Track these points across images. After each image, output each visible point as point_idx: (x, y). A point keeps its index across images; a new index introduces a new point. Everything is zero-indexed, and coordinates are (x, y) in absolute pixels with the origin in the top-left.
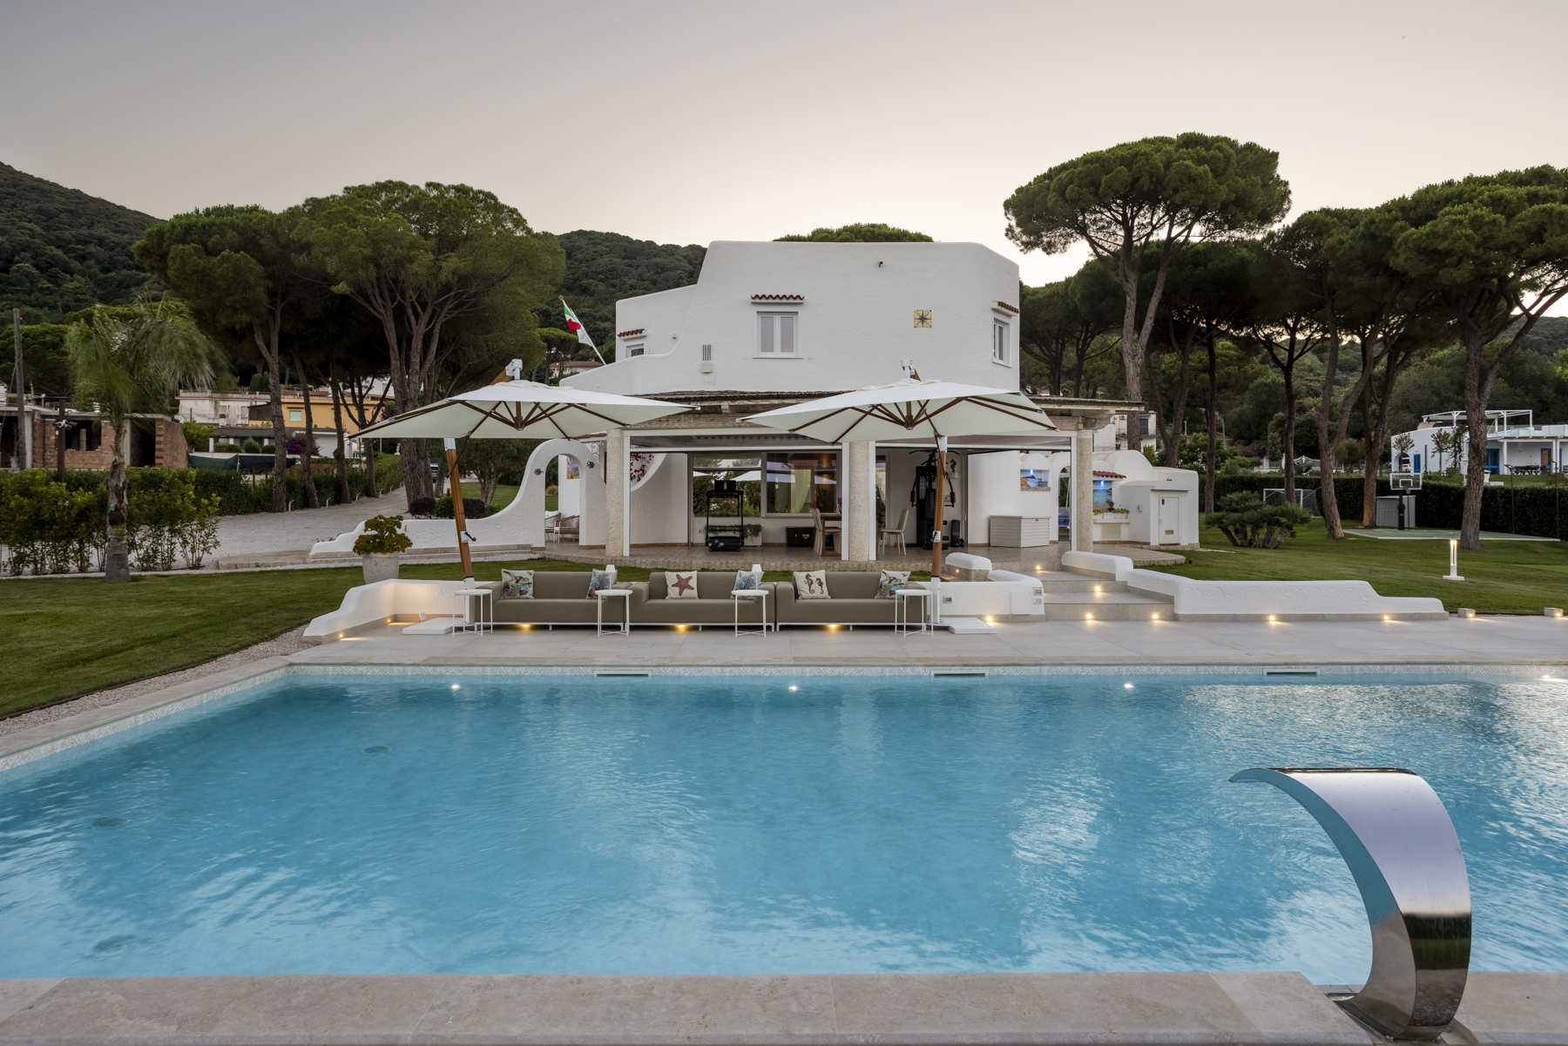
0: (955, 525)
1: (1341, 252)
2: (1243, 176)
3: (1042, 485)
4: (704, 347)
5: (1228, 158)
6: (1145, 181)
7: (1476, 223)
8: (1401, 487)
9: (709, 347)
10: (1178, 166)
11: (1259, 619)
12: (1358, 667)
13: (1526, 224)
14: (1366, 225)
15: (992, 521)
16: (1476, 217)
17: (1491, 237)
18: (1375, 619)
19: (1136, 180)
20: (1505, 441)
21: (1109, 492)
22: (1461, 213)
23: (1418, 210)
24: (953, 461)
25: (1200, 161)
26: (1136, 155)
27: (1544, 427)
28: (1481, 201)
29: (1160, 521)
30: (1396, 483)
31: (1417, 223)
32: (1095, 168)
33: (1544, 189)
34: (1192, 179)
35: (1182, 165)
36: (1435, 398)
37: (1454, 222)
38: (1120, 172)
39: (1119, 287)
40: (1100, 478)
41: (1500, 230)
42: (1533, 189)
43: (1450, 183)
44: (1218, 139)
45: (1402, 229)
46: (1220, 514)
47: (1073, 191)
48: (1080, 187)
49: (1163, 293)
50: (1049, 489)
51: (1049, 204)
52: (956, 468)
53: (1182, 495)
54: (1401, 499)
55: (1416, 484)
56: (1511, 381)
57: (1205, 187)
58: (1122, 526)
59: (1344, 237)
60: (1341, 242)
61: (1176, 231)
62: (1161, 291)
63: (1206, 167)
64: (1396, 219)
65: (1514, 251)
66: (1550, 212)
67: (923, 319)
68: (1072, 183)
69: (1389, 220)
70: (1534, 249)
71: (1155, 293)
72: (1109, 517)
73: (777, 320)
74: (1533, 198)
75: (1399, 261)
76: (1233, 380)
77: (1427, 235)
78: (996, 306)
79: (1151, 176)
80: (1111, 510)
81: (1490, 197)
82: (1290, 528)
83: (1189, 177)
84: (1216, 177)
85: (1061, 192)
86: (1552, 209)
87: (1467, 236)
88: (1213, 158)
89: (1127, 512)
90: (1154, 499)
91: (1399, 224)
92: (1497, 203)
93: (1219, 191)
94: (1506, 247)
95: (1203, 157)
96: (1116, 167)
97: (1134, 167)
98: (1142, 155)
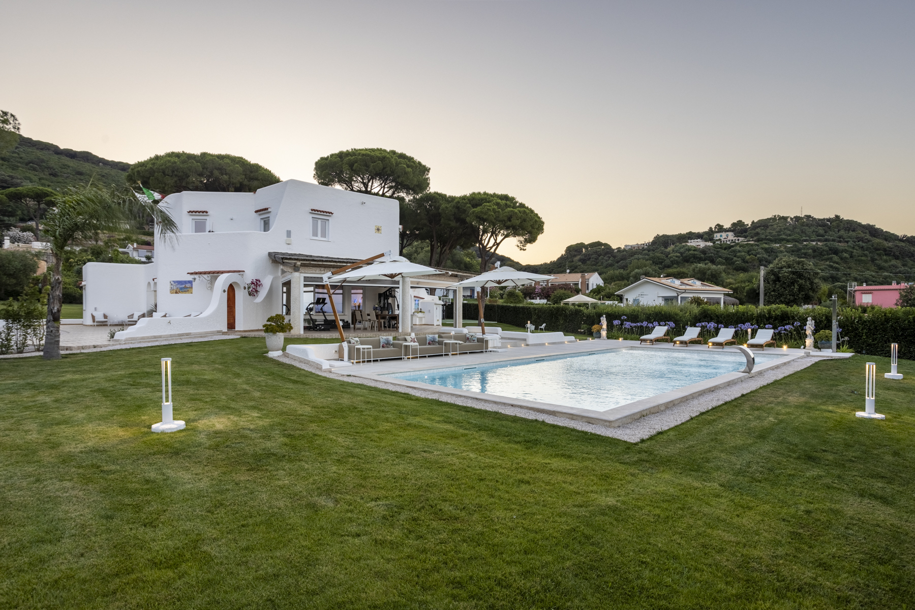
4: (287, 231)
6: (388, 169)
9: (290, 231)
11: (544, 344)
13: (508, 214)
14: (456, 203)
17: (498, 217)
18: (563, 343)
19: (384, 168)
21: (418, 304)
28: (494, 203)
29: (436, 316)
34: (406, 173)
38: (379, 163)
40: (417, 299)
41: (500, 215)
64: (467, 203)
67: (378, 230)
72: (420, 315)
73: (319, 221)
87: (492, 215)
89: (424, 313)
90: (435, 307)
92: (498, 205)
94: (501, 221)
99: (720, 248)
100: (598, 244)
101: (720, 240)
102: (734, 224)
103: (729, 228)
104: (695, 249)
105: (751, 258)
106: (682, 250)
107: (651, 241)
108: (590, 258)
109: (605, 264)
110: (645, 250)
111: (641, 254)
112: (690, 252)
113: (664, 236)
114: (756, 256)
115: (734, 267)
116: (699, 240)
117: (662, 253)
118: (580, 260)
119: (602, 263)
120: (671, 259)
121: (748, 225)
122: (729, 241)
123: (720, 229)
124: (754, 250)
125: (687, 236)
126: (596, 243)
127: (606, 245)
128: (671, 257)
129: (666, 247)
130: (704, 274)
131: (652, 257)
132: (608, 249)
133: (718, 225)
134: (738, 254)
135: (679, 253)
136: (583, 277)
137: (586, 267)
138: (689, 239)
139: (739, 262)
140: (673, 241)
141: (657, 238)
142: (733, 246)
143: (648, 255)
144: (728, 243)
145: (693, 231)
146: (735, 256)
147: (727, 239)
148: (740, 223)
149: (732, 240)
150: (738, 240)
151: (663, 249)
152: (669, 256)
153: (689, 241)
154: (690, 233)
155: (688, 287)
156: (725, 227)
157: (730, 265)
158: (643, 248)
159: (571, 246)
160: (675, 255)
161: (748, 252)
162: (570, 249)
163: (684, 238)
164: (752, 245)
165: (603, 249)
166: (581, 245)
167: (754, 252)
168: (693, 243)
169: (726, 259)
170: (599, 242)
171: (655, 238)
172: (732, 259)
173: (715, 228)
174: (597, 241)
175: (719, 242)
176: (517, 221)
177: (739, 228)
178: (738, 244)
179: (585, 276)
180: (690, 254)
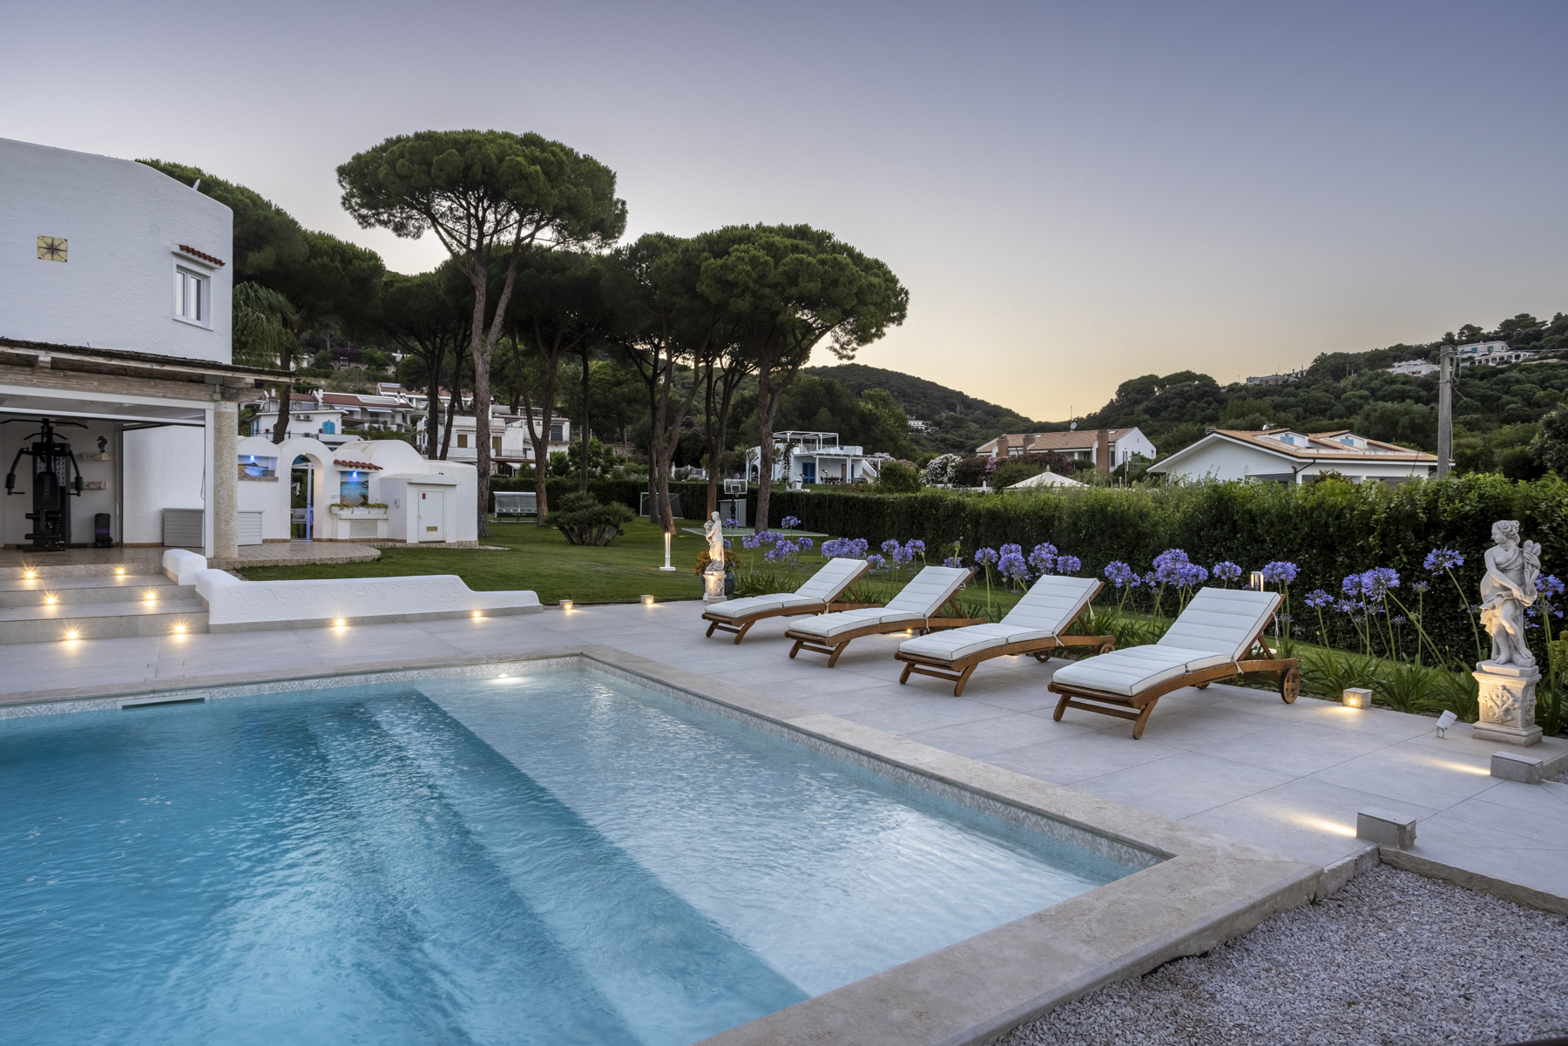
0: (101, 520)
1: (666, 273)
2: (575, 185)
3: (268, 475)
5: (560, 164)
6: (477, 168)
7: (754, 261)
8: (732, 492)
10: (509, 160)
12: (267, 686)
13: (787, 268)
14: (683, 252)
15: (166, 515)
16: (754, 256)
19: (468, 168)
20: (818, 457)
21: (365, 485)
22: (745, 252)
23: (720, 245)
24: (101, 438)
25: (534, 161)
26: (469, 141)
27: (845, 447)
28: (760, 245)
29: (419, 517)
30: (728, 489)
31: (717, 255)
32: (427, 146)
33: (803, 243)
34: (524, 177)
35: (513, 160)
36: (783, 421)
37: (739, 258)
38: (450, 154)
39: (468, 280)
40: (353, 469)
41: (770, 271)
42: (795, 242)
43: (746, 227)
44: (554, 144)
45: (707, 259)
46: (557, 513)
47: (403, 165)
48: (412, 162)
49: (513, 293)
50: (276, 479)
51: (381, 176)
52: (107, 447)
53: (448, 489)
54: (733, 503)
55: (743, 489)
56: (833, 411)
57: (537, 187)
58: (379, 523)
59: (669, 260)
60: (666, 264)
61: (524, 233)
62: (510, 290)
63: (538, 167)
64: (704, 250)
65: (779, 289)
66: (801, 261)
67: (53, 249)
68: (403, 157)
69: (698, 250)
70: (793, 291)
71: (505, 291)
72: (361, 513)
74: (795, 249)
75: (703, 287)
76: (641, 395)
77: (722, 267)
78: (177, 250)
79: (484, 167)
80: (364, 503)
81: (766, 242)
82: (616, 526)
83: (521, 173)
84: (550, 180)
85: (392, 164)
86: (802, 259)
87: (747, 272)
88: (546, 160)
89: (386, 507)
90: (412, 495)
91: (705, 254)
92: (770, 248)
93: (551, 195)
94: (774, 286)
95: (537, 158)
96: (448, 149)
97: (467, 153)
98: (475, 142)
99: (1470, 376)
100: (1188, 376)
101: (1471, 358)
102: (1507, 325)
103: (1496, 332)
104: (1406, 380)
105: (1547, 395)
106: (1374, 384)
107: (1307, 367)
108: (1168, 406)
109: (1199, 416)
110: (1288, 386)
111: (1279, 393)
112: (1394, 387)
113: (1335, 356)
114: (1561, 391)
115: (1501, 416)
116: (1419, 361)
117: (1327, 391)
118: (1146, 411)
119: (1193, 415)
120: (1346, 404)
121: (1544, 323)
122: (1494, 359)
123: (1473, 335)
124: (1556, 377)
125: (1391, 353)
126: (1182, 374)
127: (1203, 378)
128: (1346, 400)
129: (1337, 379)
130: (1394, 424)
131: (1304, 401)
132: (1206, 385)
133: (1468, 327)
134: (1515, 388)
135: (1367, 389)
136: (1101, 438)
137: (1159, 424)
138: (1395, 361)
139: (1515, 405)
140: (1357, 365)
141: (1322, 361)
142: (1502, 371)
143: (1295, 396)
144: (1491, 364)
145: (1406, 343)
146: (1506, 393)
147: (1490, 357)
148: (1524, 320)
149: (1502, 358)
150: (1517, 357)
151: (1330, 381)
152: (1343, 396)
153: (1396, 364)
154: (1400, 347)
155: (1324, 452)
156: (1484, 331)
157: (1492, 411)
158: (1284, 382)
159: (1130, 381)
160: (1357, 393)
161: (1542, 384)
162: (1125, 389)
163: (1382, 359)
164: (1553, 367)
165: (1197, 387)
166: (1151, 380)
167: (1557, 382)
168: (1401, 369)
169: (1484, 399)
170: (1188, 372)
171: (1316, 360)
172: (1499, 398)
173: (1461, 333)
174: (1184, 370)
175: (1468, 364)
176: (811, 285)
177: (1520, 332)
178: (1516, 365)
179: (1106, 436)
180: (1394, 391)
